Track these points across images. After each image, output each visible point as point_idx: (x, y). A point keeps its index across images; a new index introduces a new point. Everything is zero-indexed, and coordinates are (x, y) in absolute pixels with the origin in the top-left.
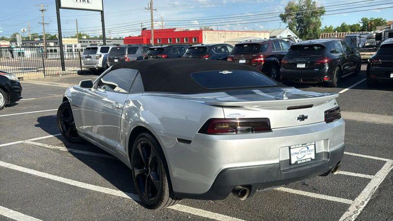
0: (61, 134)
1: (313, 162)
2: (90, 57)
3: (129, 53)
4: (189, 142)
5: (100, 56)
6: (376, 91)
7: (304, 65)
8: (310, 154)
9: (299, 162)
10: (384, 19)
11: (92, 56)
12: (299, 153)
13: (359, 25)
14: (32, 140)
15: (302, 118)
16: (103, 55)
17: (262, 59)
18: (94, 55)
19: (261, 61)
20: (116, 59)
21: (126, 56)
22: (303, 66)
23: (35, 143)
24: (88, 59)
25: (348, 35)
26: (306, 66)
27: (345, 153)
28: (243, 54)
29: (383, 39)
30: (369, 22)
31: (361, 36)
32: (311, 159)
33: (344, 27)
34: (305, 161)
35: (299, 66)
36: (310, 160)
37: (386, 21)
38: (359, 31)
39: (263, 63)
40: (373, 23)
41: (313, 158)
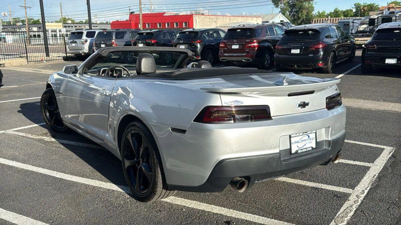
0: (45, 123)
1: (314, 151)
2: (76, 42)
3: (116, 38)
4: (184, 131)
5: (86, 41)
6: (371, 77)
7: (299, 50)
8: (311, 142)
9: (299, 152)
10: (376, 4)
11: (77, 41)
12: (300, 141)
13: (352, 11)
14: (13, 130)
15: (304, 105)
16: (89, 40)
17: (256, 44)
18: (80, 40)
19: (254, 46)
20: (103, 44)
21: (113, 41)
22: (297, 51)
23: (17, 133)
24: (74, 45)
25: (341, 21)
26: (300, 51)
27: (346, 141)
28: (237, 39)
29: (376, 25)
30: (362, 7)
31: (355, 21)
32: (312, 147)
33: (337, 12)
34: (305, 150)
35: (293, 51)
36: (310, 149)
37: (379, 6)
38: (351, 16)
39: (256, 48)
40: (366, 8)
41: (314, 147)
